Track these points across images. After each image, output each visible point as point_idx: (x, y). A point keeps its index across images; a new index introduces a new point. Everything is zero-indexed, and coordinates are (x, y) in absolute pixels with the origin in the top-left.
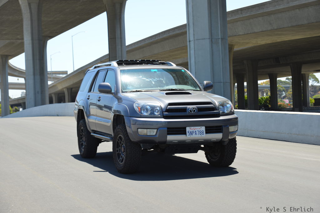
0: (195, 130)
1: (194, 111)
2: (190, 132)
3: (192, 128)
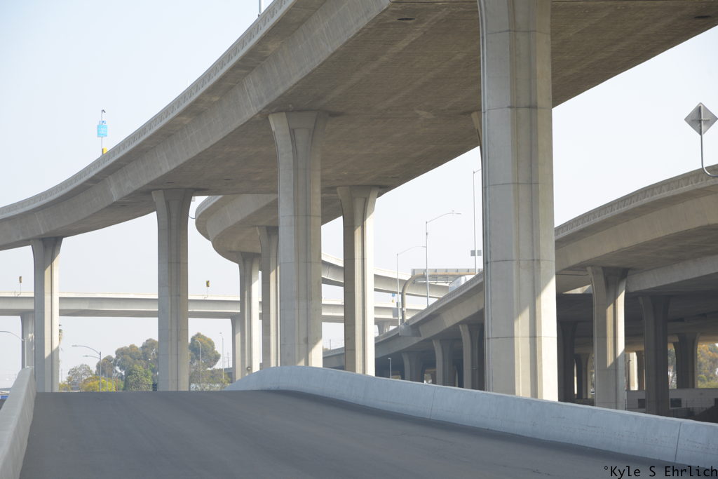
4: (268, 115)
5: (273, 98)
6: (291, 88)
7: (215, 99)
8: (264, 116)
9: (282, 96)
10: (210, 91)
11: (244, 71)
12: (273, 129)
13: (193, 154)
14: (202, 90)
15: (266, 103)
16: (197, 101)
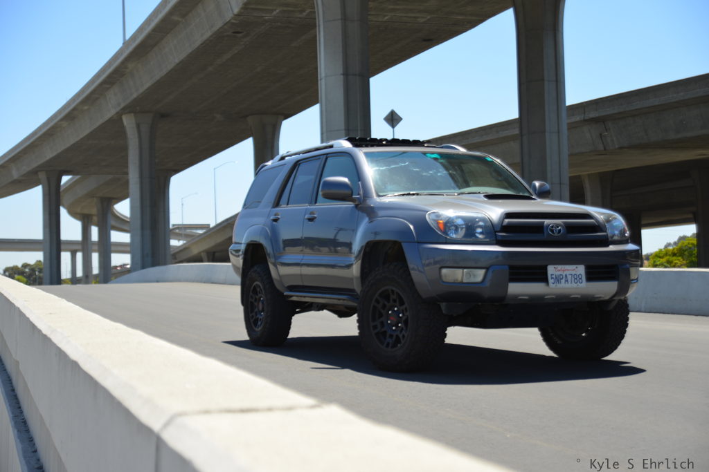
0: (566, 273)
1: (560, 230)
2: (554, 276)
3: (559, 267)
4: (122, 115)
5: (128, 101)
6: (142, 93)
7: (86, 108)
8: (119, 115)
9: (134, 100)
10: (84, 102)
11: (108, 86)
12: (125, 123)
13: (68, 145)
15: (123, 105)
16: (74, 109)
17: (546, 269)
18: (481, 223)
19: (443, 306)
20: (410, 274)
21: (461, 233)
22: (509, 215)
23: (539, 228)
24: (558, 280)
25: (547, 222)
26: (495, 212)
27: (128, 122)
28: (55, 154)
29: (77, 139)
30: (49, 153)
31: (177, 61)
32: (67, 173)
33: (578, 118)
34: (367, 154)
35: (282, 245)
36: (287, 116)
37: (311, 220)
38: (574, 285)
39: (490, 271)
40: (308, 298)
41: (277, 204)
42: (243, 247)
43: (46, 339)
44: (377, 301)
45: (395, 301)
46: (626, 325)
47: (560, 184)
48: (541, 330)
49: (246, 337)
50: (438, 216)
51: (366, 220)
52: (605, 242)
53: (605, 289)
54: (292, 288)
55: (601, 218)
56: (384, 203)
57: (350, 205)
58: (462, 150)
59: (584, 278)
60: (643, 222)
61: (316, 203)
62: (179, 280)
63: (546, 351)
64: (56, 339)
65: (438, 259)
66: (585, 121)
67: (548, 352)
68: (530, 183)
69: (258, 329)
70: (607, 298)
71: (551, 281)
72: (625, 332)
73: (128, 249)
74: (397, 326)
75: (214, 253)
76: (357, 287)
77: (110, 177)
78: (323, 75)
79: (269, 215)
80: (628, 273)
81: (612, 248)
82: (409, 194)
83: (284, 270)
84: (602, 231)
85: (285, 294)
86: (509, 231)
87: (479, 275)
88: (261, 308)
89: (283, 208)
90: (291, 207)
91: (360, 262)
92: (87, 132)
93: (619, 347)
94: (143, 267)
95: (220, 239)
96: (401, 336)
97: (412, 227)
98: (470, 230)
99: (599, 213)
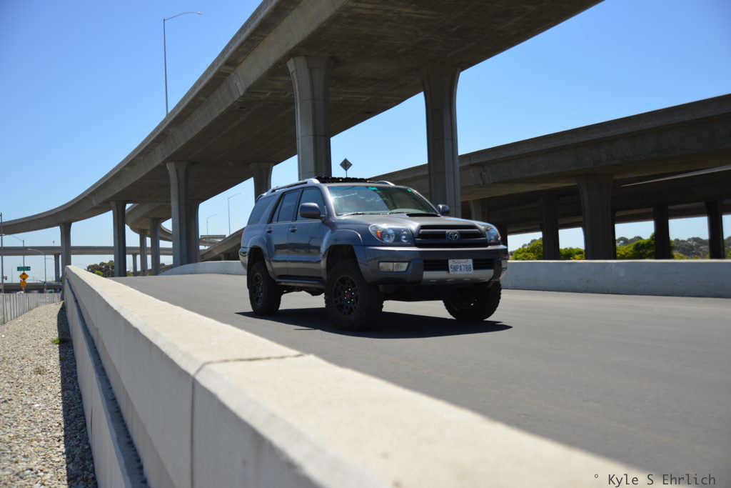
0: (460, 264)
1: (456, 237)
2: (453, 267)
3: (456, 261)
4: (166, 163)
5: (170, 154)
6: (179, 148)
7: (142, 158)
8: (164, 163)
9: (174, 153)
10: (140, 154)
11: (156, 144)
12: (168, 168)
13: (130, 184)
14: (135, 155)
15: (166, 157)
16: (134, 159)
17: (447, 262)
18: (405, 233)
19: (381, 287)
20: (358, 267)
21: (392, 239)
22: (423, 227)
23: (443, 235)
24: (455, 269)
25: (447, 231)
26: (414, 225)
27: (170, 167)
28: (121, 189)
29: (137, 179)
30: (117, 189)
31: (202, 127)
32: (129, 202)
33: (466, 163)
34: (329, 188)
35: (274, 249)
36: (276, 163)
37: (293, 231)
38: (466, 272)
39: (411, 265)
40: (292, 283)
41: (270, 221)
42: (248, 250)
43: (116, 314)
44: (337, 285)
45: (349, 284)
46: (500, 298)
47: (455, 206)
48: (444, 302)
49: (251, 310)
50: (377, 228)
51: (330, 231)
52: (485, 244)
53: (486, 274)
54: (281, 277)
55: (482, 228)
56: (341, 220)
57: (319, 221)
58: (392, 185)
59: (472, 268)
60: (509, 231)
61: (296, 220)
62: (206, 273)
63: (447, 315)
64: (123, 313)
65: (377, 256)
66: (470, 165)
67: (450, 317)
68: (436, 206)
69: (259, 304)
70: (487, 280)
71: (450, 270)
72: (498, 302)
73: (171, 252)
74: (350, 300)
75: (229, 254)
76: (324, 276)
77: (158, 204)
78: (300, 136)
79: (265, 230)
80: (501, 265)
81: (490, 248)
82: (357, 214)
83: (276, 265)
84: (483, 237)
85: (277, 280)
86: (422, 237)
87: (404, 266)
88: (260, 290)
89: (274, 224)
90: (280, 223)
91: (325, 259)
92: (143, 174)
93: (495, 312)
94: (182, 264)
95: (232, 245)
96: (353, 307)
97: (359, 235)
98: (398, 237)
99: (481, 225)
